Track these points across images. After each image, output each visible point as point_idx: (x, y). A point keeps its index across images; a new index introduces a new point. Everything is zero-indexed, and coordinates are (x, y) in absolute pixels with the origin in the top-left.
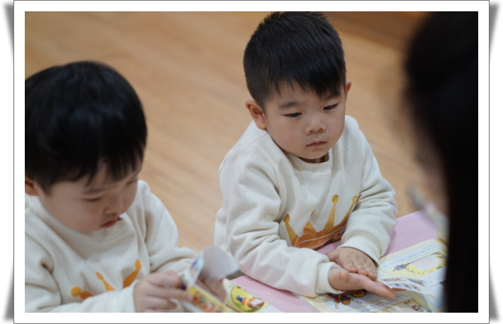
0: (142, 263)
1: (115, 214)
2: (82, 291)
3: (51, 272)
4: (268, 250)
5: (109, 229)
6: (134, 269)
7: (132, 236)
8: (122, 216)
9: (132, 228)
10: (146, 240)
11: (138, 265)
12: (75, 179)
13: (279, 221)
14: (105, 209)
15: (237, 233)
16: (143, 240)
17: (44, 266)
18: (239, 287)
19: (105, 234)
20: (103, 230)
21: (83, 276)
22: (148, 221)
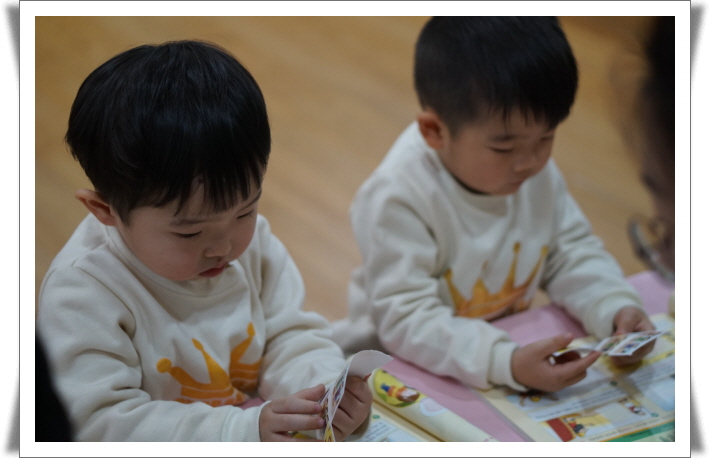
0: (256, 328)
1: (219, 259)
2: (173, 365)
3: (132, 335)
4: (423, 322)
5: (213, 280)
6: (246, 336)
7: (243, 290)
8: (232, 263)
9: (244, 280)
10: (261, 296)
11: (251, 330)
12: (160, 204)
13: (436, 276)
14: (205, 251)
15: (381, 296)
16: (257, 295)
17: (123, 327)
18: (385, 372)
19: (208, 287)
20: (204, 280)
21: (175, 343)
22: (265, 271)
